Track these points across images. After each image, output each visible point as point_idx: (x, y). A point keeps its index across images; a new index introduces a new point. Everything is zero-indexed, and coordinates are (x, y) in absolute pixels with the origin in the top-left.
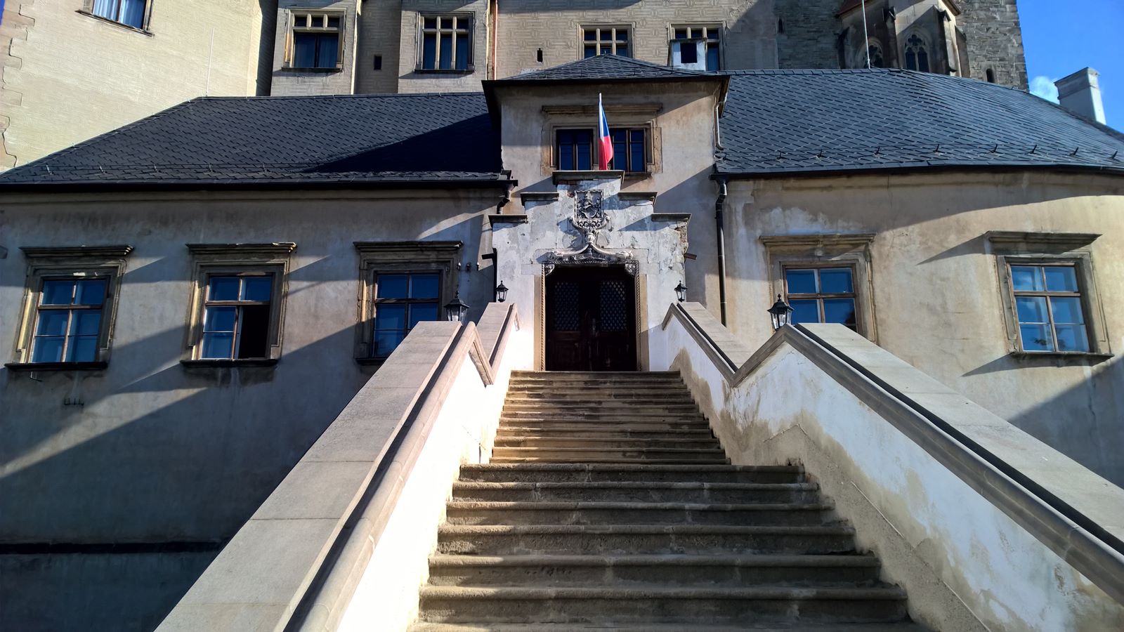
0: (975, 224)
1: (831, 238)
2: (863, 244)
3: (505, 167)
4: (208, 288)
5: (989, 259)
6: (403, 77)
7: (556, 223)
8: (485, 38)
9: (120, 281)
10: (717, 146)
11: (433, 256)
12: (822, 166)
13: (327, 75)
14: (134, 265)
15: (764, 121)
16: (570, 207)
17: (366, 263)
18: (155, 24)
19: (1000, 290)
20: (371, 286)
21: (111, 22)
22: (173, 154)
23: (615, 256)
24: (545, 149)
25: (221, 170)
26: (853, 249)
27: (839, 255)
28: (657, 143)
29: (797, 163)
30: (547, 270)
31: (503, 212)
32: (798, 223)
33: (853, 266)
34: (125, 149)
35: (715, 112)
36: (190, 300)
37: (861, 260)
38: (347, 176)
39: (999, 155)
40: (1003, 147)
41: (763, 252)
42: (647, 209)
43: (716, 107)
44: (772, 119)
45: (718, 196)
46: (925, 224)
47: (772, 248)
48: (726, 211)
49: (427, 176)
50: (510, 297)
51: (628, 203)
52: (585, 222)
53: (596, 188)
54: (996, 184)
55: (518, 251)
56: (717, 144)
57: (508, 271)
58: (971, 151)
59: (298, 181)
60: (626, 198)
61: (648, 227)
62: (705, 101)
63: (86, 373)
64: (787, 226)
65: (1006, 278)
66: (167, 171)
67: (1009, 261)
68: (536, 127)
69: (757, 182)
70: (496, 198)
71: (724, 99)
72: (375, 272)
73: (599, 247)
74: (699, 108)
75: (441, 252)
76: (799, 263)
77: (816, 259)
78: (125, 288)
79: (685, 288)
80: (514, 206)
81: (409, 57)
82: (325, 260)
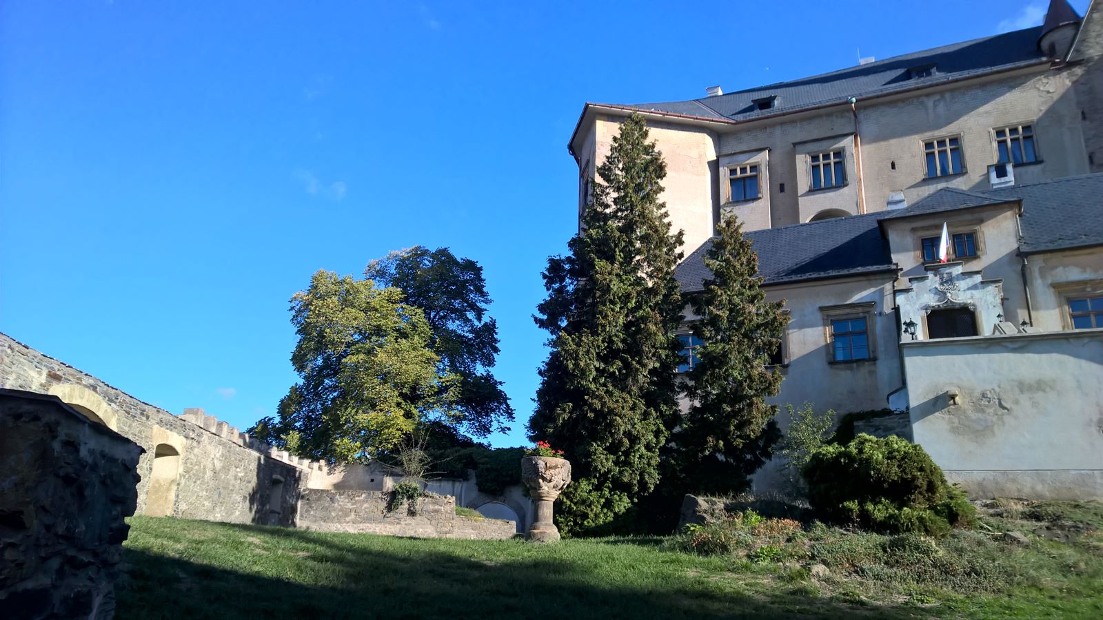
1: (1096, 280)
3: (894, 261)
7: (929, 290)
8: (854, 162)
11: (860, 310)
12: (1086, 242)
16: (936, 282)
17: (826, 317)
20: (830, 327)
23: (963, 303)
24: (916, 252)
27: (1101, 289)
28: (982, 239)
29: (1070, 241)
30: (927, 313)
31: (898, 286)
32: (1074, 274)
35: (1017, 218)
41: (1053, 292)
42: (978, 279)
43: (1016, 215)
45: (1022, 265)
47: (1059, 289)
48: (1027, 272)
51: (966, 277)
52: (944, 288)
53: (948, 271)
55: (910, 305)
56: (1020, 235)
57: (907, 315)
59: (787, 280)
60: (965, 274)
61: (979, 288)
62: (1009, 213)
64: (1067, 276)
68: (909, 241)
69: (1046, 255)
70: (891, 279)
71: (1021, 209)
72: (831, 320)
73: (953, 299)
74: (1006, 218)
75: (863, 308)
76: (1077, 296)
77: (1088, 292)
79: (1002, 316)
80: (904, 283)
81: (804, 181)
82: (805, 316)
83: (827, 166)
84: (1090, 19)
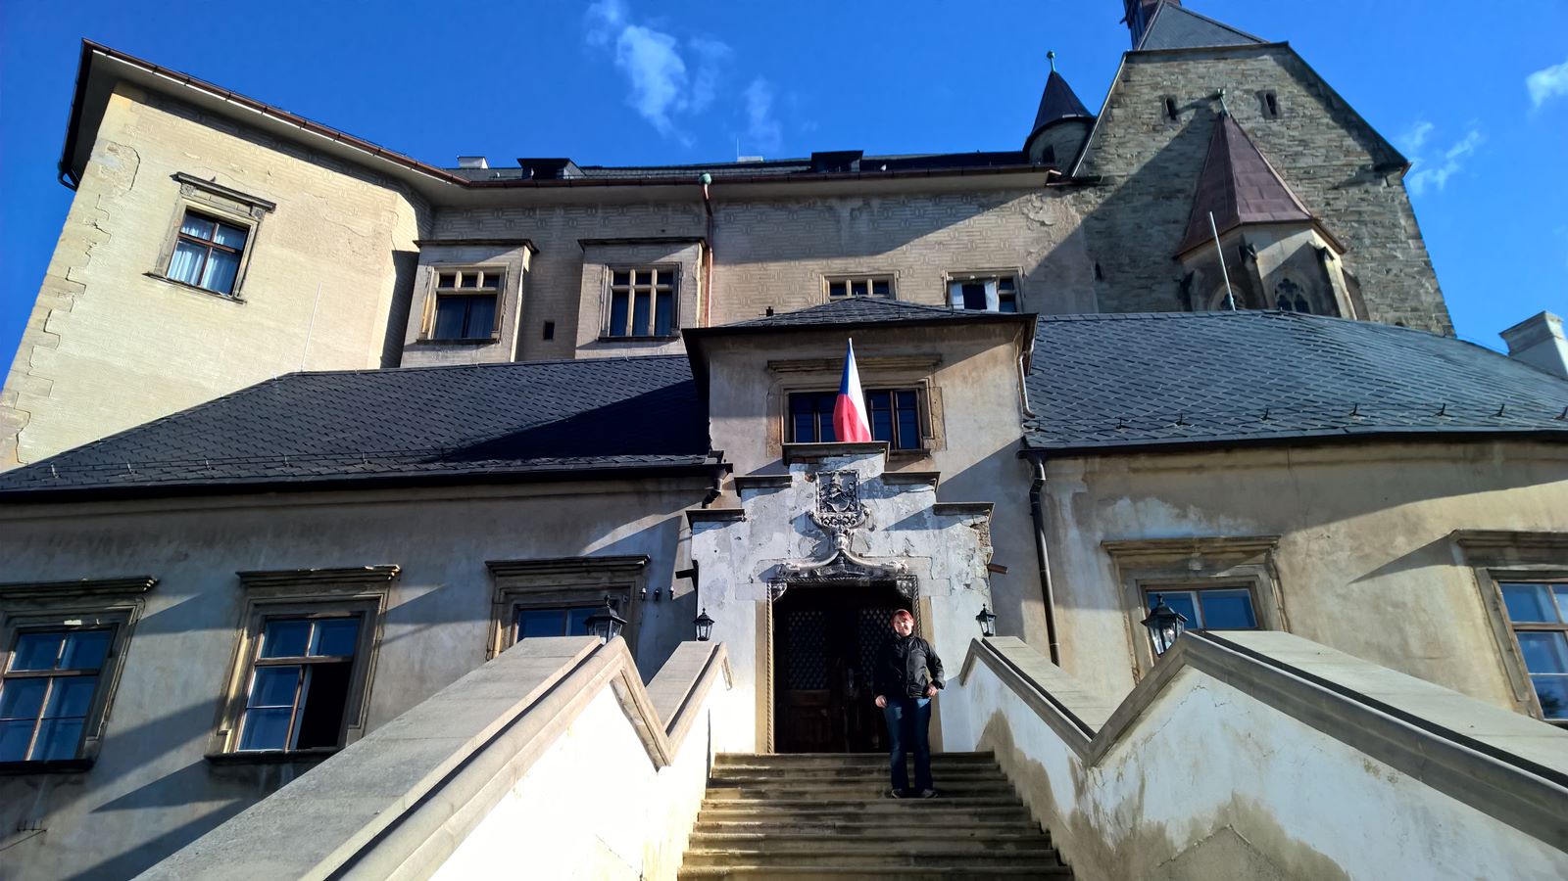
0: (1432, 520)
1: (1213, 542)
2: (1264, 551)
3: (715, 446)
4: (262, 639)
5: (1464, 573)
6: (581, 348)
7: (788, 519)
8: (696, 294)
9: (131, 633)
10: (1026, 412)
11: (604, 579)
12: (1186, 436)
13: (478, 348)
14: (156, 606)
15: (1092, 379)
16: (810, 496)
17: (503, 593)
18: (249, 289)
19: (1490, 622)
20: (509, 628)
21: (190, 286)
22: (238, 446)
23: (880, 568)
24: (773, 420)
25: (301, 464)
26: (1246, 559)
27: (1227, 569)
28: (936, 409)
29: (1147, 433)
30: (775, 591)
31: (710, 507)
32: (1158, 521)
33: (1250, 585)
34: (170, 442)
35: (1019, 366)
36: (232, 658)
37: (1263, 576)
38: (483, 466)
39: (1450, 419)
40: (1452, 407)
41: (1109, 565)
42: (925, 498)
43: (1019, 358)
44: (1101, 375)
45: (1033, 481)
46: (1355, 521)
47: (1122, 559)
48: (1046, 503)
49: (600, 462)
50: (716, 633)
51: (896, 489)
52: (832, 518)
53: (847, 468)
54: (1454, 460)
55: (731, 564)
56: (1025, 409)
57: (715, 595)
58: (1406, 414)
59: (411, 474)
60: (893, 482)
61: (929, 524)
62: (1003, 350)
63: (59, 778)
64: (1142, 526)
65: (1495, 603)
66: (223, 467)
67: (1495, 575)
68: (760, 391)
69: (1089, 460)
70: (699, 492)
71: (1030, 348)
72: (517, 606)
73: (854, 555)
74: (995, 360)
75: (618, 574)
76: (1167, 582)
77: (1192, 575)
78: (138, 642)
79: (992, 616)
80: (728, 499)
81: (591, 320)
82: (442, 590)
83: (643, 297)
84: (1108, 118)
